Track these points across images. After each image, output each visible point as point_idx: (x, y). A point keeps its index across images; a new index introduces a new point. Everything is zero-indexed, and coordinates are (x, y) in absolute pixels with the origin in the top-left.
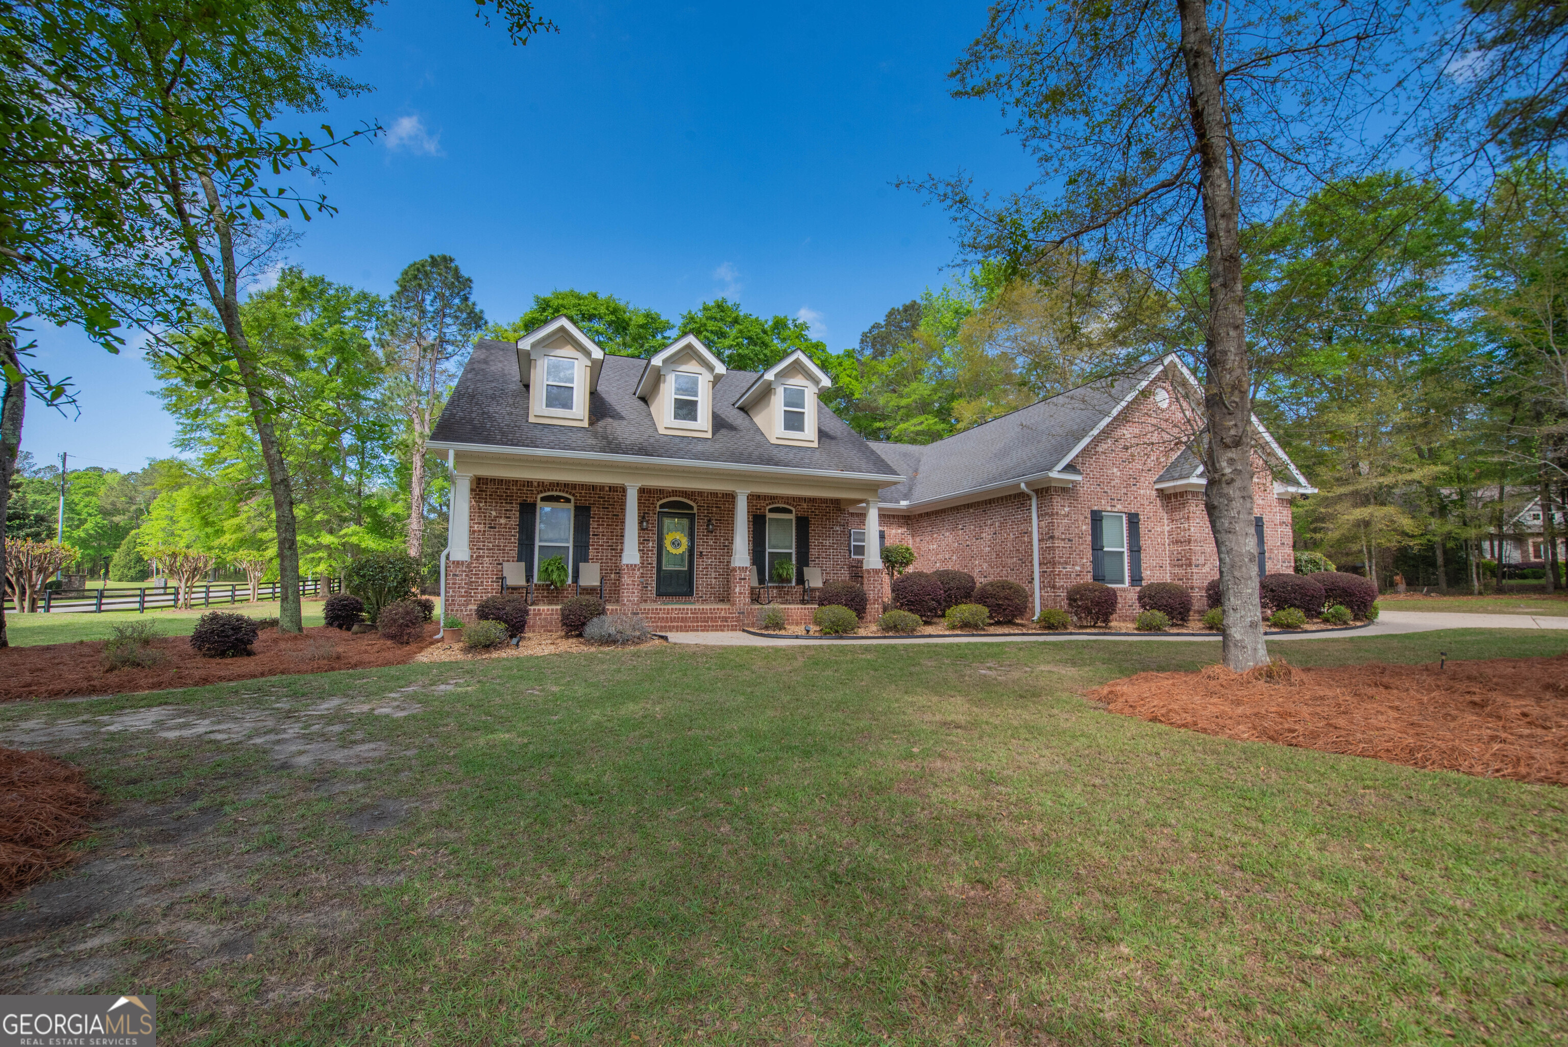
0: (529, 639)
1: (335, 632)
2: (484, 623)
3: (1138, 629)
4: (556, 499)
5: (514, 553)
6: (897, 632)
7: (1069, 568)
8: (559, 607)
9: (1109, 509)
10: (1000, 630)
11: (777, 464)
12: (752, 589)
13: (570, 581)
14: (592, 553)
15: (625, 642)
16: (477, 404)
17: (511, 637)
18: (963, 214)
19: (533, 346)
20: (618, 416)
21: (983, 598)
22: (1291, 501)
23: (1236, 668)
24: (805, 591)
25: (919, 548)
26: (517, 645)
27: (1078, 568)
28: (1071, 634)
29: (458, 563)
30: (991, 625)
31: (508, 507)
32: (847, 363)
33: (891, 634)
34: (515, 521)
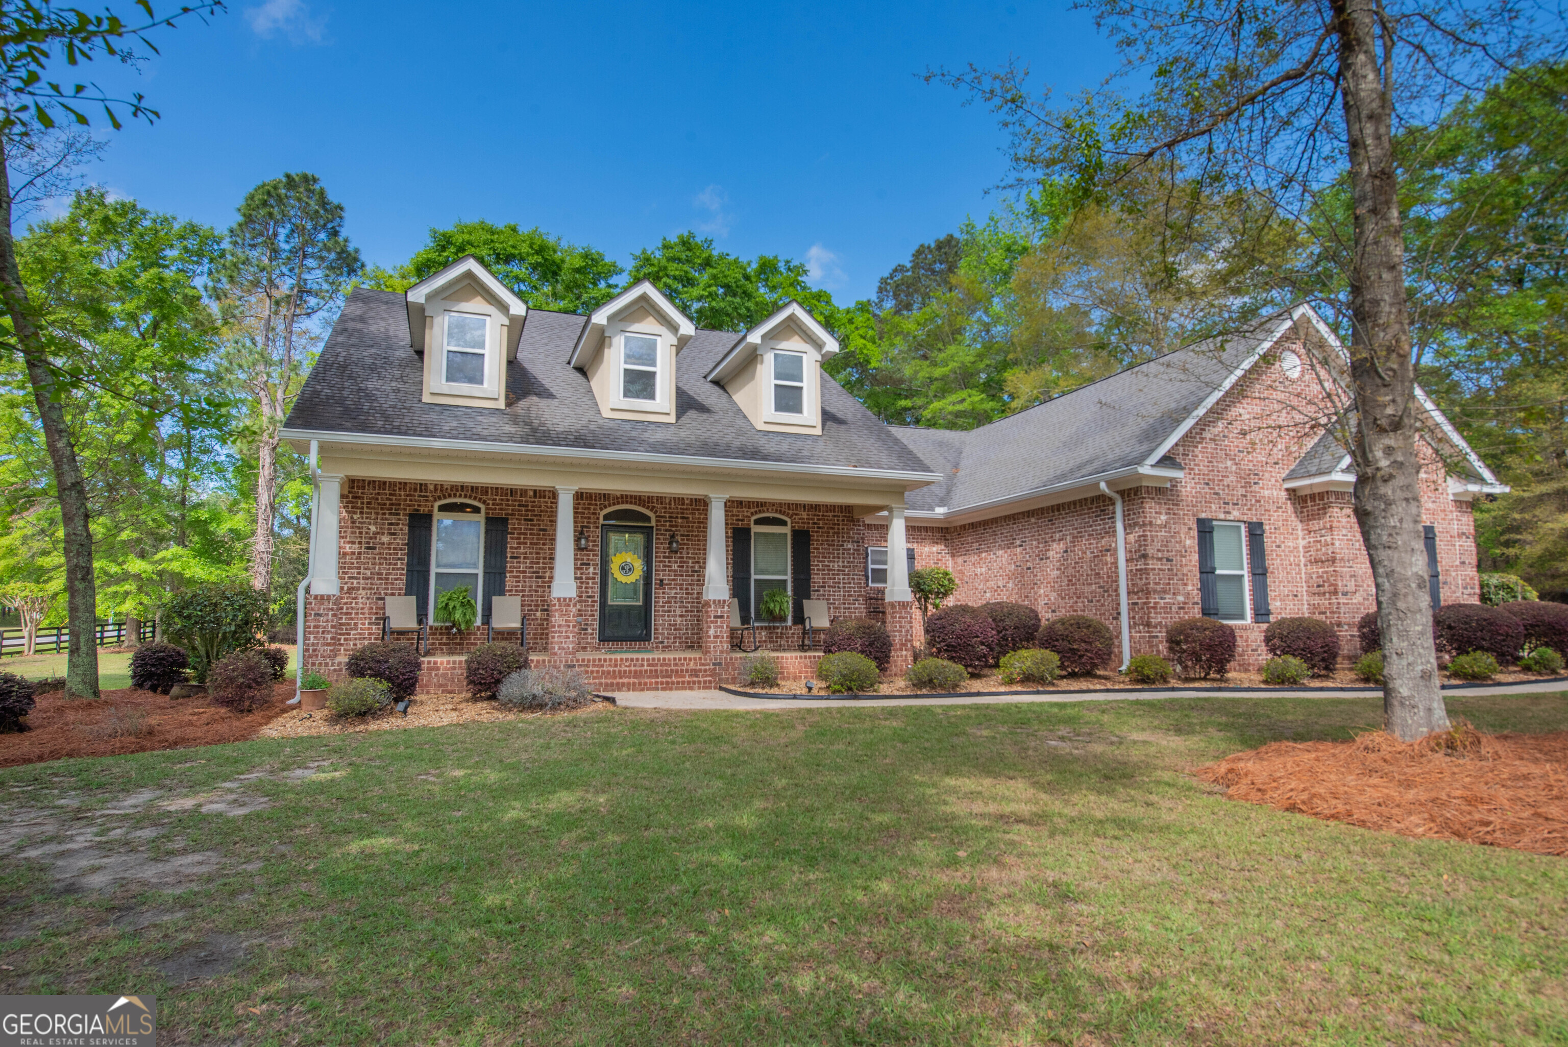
0: (422, 703)
1: (146, 697)
2: (359, 682)
3: (1265, 682)
4: (461, 508)
5: (401, 584)
6: (933, 688)
7: (1168, 598)
8: (463, 658)
9: (1222, 516)
10: (1075, 685)
11: (765, 458)
12: (733, 631)
13: (478, 622)
14: (509, 582)
15: (556, 706)
16: (350, 377)
17: (397, 700)
18: (1016, 117)
19: (430, 297)
20: (546, 394)
21: (1050, 641)
22: (1472, 504)
23: (1403, 736)
24: (805, 632)
25: (961, 572)
26: (405, 712)
27: (1181, 598)
28: (1173, 689)
29: (321, 598)
30: (1062, 677)
31: (393, 519)
32: (860, 319)
33: (924, 691)
34: (402, 539)
